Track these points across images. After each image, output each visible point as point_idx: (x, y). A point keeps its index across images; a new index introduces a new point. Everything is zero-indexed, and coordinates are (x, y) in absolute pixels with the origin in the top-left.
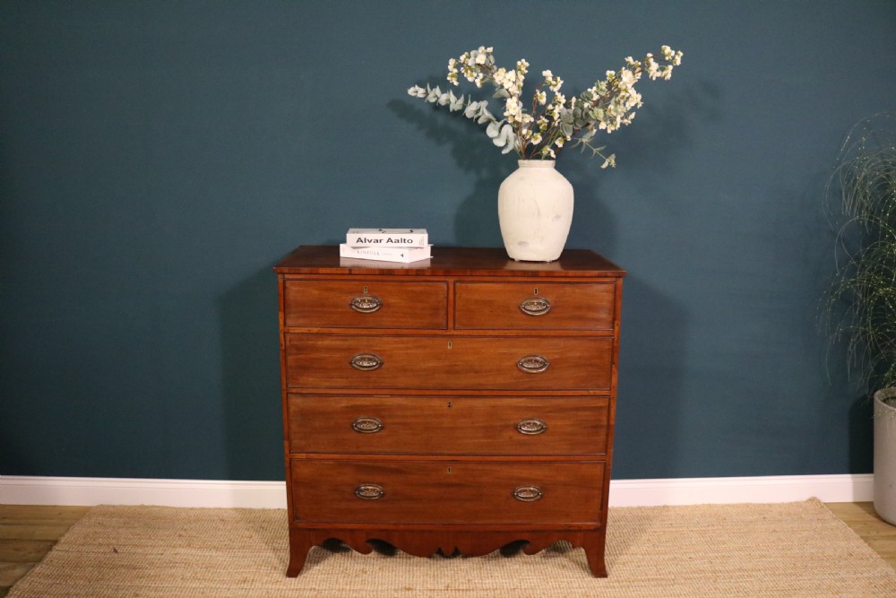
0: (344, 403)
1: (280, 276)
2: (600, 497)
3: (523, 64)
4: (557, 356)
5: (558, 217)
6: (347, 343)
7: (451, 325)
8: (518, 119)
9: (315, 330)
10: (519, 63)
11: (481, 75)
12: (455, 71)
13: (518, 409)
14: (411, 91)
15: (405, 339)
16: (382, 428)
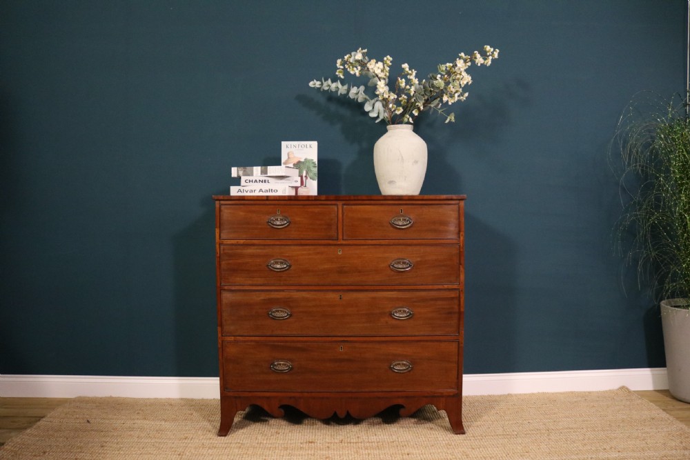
0: (263, 296)
1: (217, 202)
2: (457, 369)
3: (388, 59)
4: (419, 259)
5: (416, 162)
6: (265, 251)
7: (340, 237)
8: (386, 96)
9: (242, 242)
10: (385, 59)
11: (359, 68)
12: (342, 67)
13: (391, 299)
14: (311, 84)
15: (307, 247)
16: (291, 315)
